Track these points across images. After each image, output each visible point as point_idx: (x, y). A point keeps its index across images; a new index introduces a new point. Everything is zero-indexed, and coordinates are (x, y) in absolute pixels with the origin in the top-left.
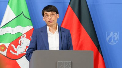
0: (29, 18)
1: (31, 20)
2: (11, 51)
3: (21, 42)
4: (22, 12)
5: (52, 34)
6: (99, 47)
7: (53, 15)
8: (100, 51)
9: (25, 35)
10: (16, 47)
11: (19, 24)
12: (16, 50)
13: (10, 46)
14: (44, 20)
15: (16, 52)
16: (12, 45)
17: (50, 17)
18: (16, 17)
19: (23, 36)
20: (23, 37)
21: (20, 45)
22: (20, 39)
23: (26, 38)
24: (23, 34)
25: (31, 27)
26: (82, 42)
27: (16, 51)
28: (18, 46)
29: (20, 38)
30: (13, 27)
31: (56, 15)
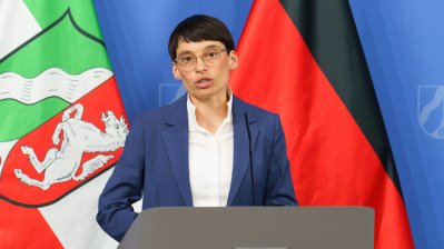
0: (96, 34)
1: (103, 44)
2: (19, 174)
3: (61, 136)
4: (68, 11)
5: (205, 134)
6: (385, 155)
7: (212, 55)
8: (390, 170)
9: (80, 108)
10: (41, 158)
11: (53, 60)
12: (38, 167)
13: (16, 151)
14: (177, 74)
15: (41, 177)
16: (23, 148)
17: (200, 65)
18: (40, 30)
19: (69, 111)
20: (72, 115)
21: (59, 147)
22: (59, 126)
23: (84, 118)
24: (72, 105)
25: (106, 74)
26: (316, 133)
27: (39, 171)
28: (51, 153)
29: (57, 119)
30: (30, 74)
31: (224, 54)
